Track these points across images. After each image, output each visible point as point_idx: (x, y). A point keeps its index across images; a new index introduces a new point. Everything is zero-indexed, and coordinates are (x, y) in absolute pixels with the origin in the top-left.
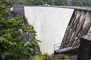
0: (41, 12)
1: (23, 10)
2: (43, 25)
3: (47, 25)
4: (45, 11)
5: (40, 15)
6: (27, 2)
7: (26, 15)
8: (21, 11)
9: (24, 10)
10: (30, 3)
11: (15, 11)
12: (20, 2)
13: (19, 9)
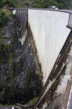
0: (46, 18)
1: (26, 14)
2: (48, 38)
3: (52, 38)
4: (51, 18)
5: (45, 22)
6: (35, 3)
7: (29, 21)
8: (24, 15)
9: (28, 14)
10: (38, 5)
11: (17, 15)
12: (25, 3)
13: (22, 13)
